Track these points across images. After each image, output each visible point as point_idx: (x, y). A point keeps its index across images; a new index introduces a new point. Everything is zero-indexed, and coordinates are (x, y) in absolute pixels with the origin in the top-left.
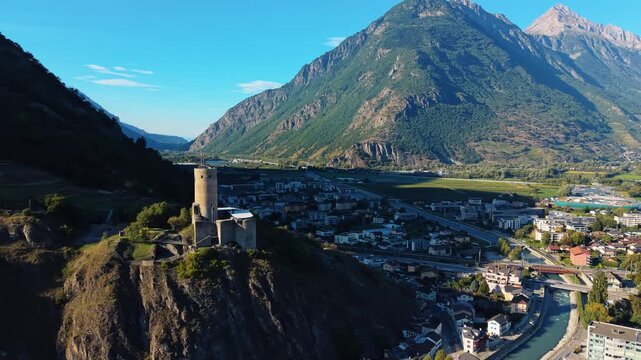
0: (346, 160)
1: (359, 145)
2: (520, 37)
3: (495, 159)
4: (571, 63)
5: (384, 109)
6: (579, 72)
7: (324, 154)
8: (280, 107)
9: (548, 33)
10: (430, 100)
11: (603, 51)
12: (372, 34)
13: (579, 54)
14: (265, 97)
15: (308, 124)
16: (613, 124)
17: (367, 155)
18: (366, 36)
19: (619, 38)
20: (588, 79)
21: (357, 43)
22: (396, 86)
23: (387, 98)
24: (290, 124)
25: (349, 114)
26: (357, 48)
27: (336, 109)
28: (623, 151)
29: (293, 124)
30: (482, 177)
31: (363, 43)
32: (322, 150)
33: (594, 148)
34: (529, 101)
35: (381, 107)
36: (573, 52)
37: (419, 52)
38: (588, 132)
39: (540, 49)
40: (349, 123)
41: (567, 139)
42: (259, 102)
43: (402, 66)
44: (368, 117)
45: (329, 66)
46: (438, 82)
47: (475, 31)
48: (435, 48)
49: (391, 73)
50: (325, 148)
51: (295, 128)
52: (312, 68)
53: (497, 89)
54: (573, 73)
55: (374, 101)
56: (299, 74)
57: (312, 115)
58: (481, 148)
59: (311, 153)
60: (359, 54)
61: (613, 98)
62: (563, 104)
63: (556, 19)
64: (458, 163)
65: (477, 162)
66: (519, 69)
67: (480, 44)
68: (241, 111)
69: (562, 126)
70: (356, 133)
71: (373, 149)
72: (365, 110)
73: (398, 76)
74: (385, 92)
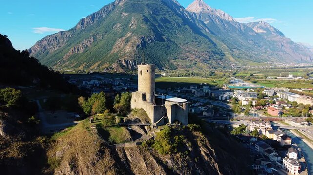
0: (113, 69)
1: (120, 61)
2: (185, 12)
3: (183, 68)
4: (204, 25)
5: (130, 43)
6: (209, 29)
7: (99, 65)
8: (69, 41)
9: (195, 12)
10: (151, 39)
11: (217, 21)
12: (117, 5)
13: (208, 22)
14: (60, 35)
15: (87, 49)
16: (226, 53)
17: (124, 66)
18: (114, 6)
19: (222, 16)
20: (212, 33)
21: (110, 9)
22: (134, 31)
23: (131, 37)
24: (76, 50)
25: (111, 45)
26: (110, 12)
27: (102, 42)
28: (231, 64)
29: (78, 50)
30: (182, 76)
31: (113, 9)
32: (96, 64)
33: (220, 63)
34: (193, 41)
35: (128, 42)
36: (206, 21)
37: (144, 16)
38: (217, 56)
39: (193, 19)
40: (111, 49)
41: (210, 59)
42: (56, 38)
43: (136, 22)
44: (122, 47)
45: (95, 20)
46: (154, 31)
47: (167, 7)
48: (150, 14)
49: (130, 25)
50: (99, 63)
51: (80, 52)
52: (86, 20)
53: (179, 36)
54: (207, 30)
55: (124, 38)
56: (79, 23)
57: (89, 45)
58: (176, 63)
59: (91, 65)
60: (111, 15)
61: (223, 41)
62: (206, 43)
63: (198, 6)
64: (166, 70)
65: (175, 69)
66: (187, 26)
67: (170, 14)
68: (45, 43)
69: (207, 53)
70: (116, 55)
71: (127, 63)
72: (119, 43)
73: (134, 27)
74: (129, 34)
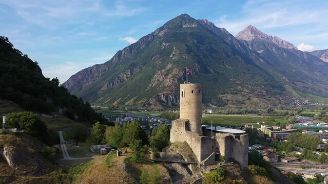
0: (150, 105)
1: (158, 96)
2: (234, 41)
3: (234, 104)
4: (258, 54)
5: (170, 76)
6: (264, 59)
7: (135, 101)
8: (104, 74)
9: (246, 39)
10: (195, 71)
11: (274, 49)
12: (157, 35)
13: (262, 51)
14: (95, 69)
15: (123, 84)
16: (287, 86)
17: (163, 101)
18: (154, 36)
19: (280, 43)
20: (268, 63)
21: (149, 40)
22: (176, 63)
23: (171, 69)
24: (111, 85)
25: (149, 78)
26: (149, 43)
27: (140, 75)
28: (294, 100)
29: (113, 84)
31: (153, 40)
32: (132, 100)
33: (280, 98)
34: (244, 73)
35: (167, 74)
36: (260, 50)
37: (186, 45)
38: (276, 90)
39: (244, 47)
40: (149, 83)
41: (267, 93)
42: (91, 72)
43: (178, 52)
44: (161, 80)
45: (133, 52)
46: (198, 62)
47: (213, 35)
48: (194, 43)
49: (171, 56)
50: (135, 98)
51: (114, 86)
52: (123, 52)
53: (228, 67)
54: (261, 60)
55: (163, 71)
56: (115, 56)
57: (125, 78)
58: (225, 98)
59: (126, 101)
60: (150, 46)
61: (283, 72)
62: (261, 75)
63: (250, 32)
64: (214, 106)
65: (224, 106)
66: (237, 56)
67: (216, 42)
68: (80, 77)
69: (263, 86)
70: (154, 89)
71: (167, 98)
72: (158, 76)
73: (176, 58)
74: (170, 66)
